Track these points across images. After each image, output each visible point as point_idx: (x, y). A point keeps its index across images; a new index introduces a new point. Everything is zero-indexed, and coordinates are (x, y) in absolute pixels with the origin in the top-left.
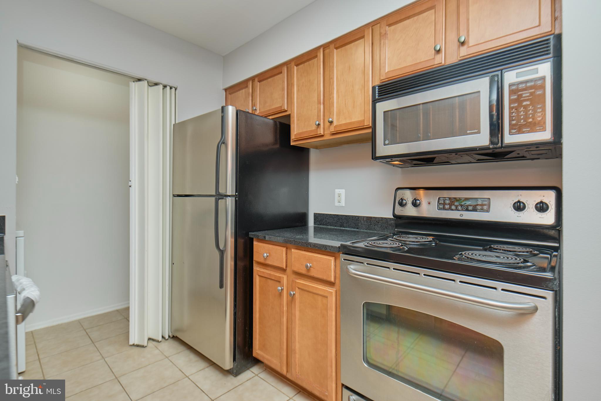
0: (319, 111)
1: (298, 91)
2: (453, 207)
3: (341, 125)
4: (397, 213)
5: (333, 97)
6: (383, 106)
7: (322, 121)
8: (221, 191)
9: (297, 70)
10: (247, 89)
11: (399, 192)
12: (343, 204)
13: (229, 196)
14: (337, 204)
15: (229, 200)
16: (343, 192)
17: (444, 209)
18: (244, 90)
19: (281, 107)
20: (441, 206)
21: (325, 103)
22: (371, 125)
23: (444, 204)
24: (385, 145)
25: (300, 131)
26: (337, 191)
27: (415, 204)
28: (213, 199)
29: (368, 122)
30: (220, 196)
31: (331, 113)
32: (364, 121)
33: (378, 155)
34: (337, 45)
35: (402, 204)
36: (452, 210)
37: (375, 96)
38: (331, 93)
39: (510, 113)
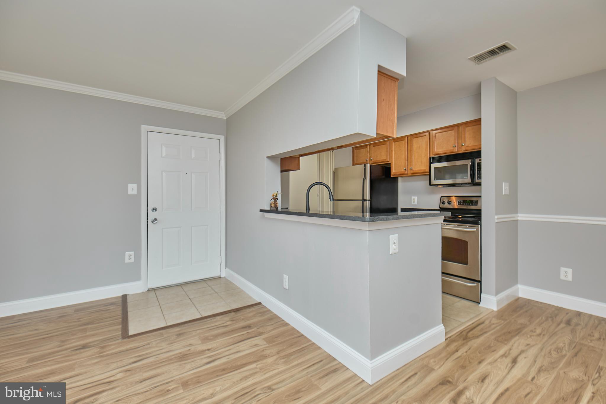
0: (405, 163)
1: (395, 153)
2: (464, 204)
3: (415, 171)
4: (441, 207)
5: (412, 158)
6: (434, 165)
7: (407, 168)
8: (365, 198)
9: (394, 144)
10: (366, 149)
11: (442, 198)
12: (416, 203)
13: (368, 200)
14: (413, 203)
15: (368, 201)
16: (416, 198)
17: (461, 205)
18: (364, 149)
19: (386, 159)
20: (459, 204)
21: (409, 160)
22: (429, 171)
23: (461, 203)
24: (434, 180)
25: (396, 171)
26: (413, 197)
27: (449, 203)
28: (362, 201)
29: (428, 170)
30: (364, 200)
31: (411, 165)
32: (426, 170)
33: (432, 184)
34: (414, 137)
35: (443, 203)
36: (464, 205)
37: (431, 161)
38: (411, 157)
39: (477, 172)
